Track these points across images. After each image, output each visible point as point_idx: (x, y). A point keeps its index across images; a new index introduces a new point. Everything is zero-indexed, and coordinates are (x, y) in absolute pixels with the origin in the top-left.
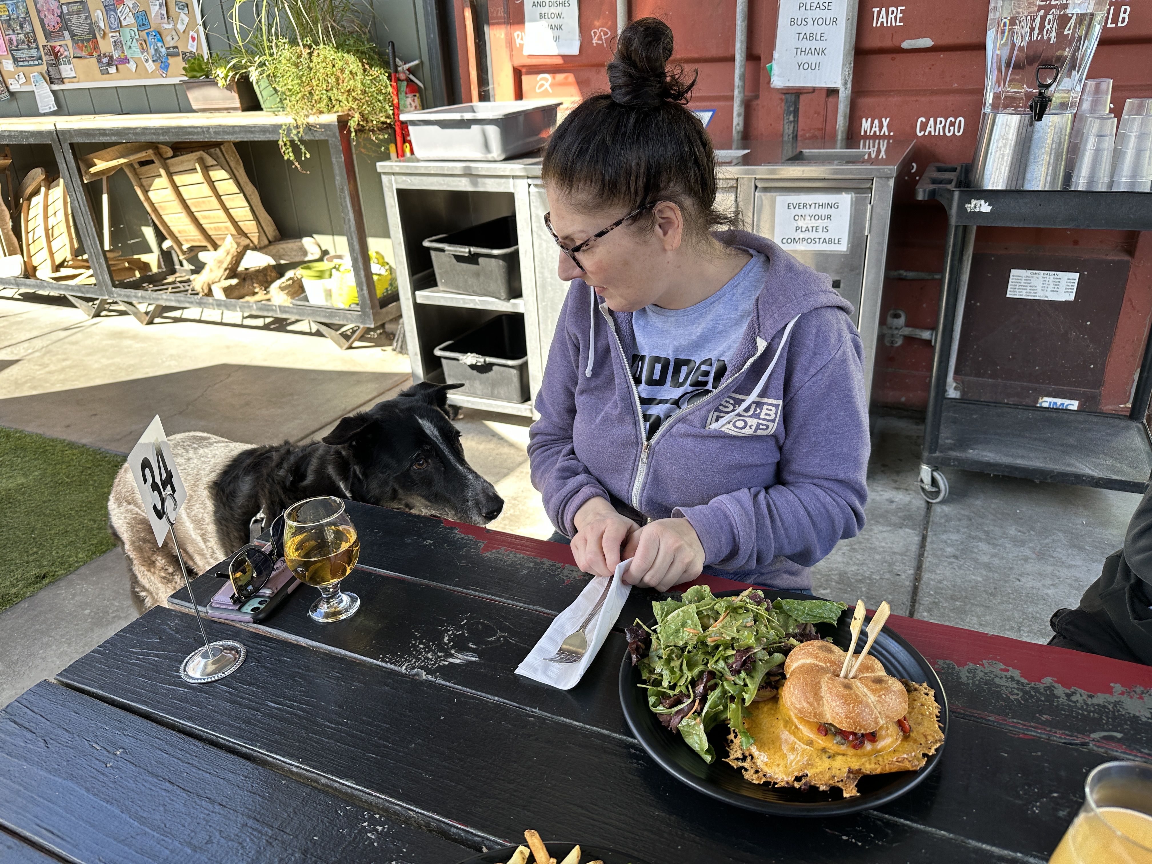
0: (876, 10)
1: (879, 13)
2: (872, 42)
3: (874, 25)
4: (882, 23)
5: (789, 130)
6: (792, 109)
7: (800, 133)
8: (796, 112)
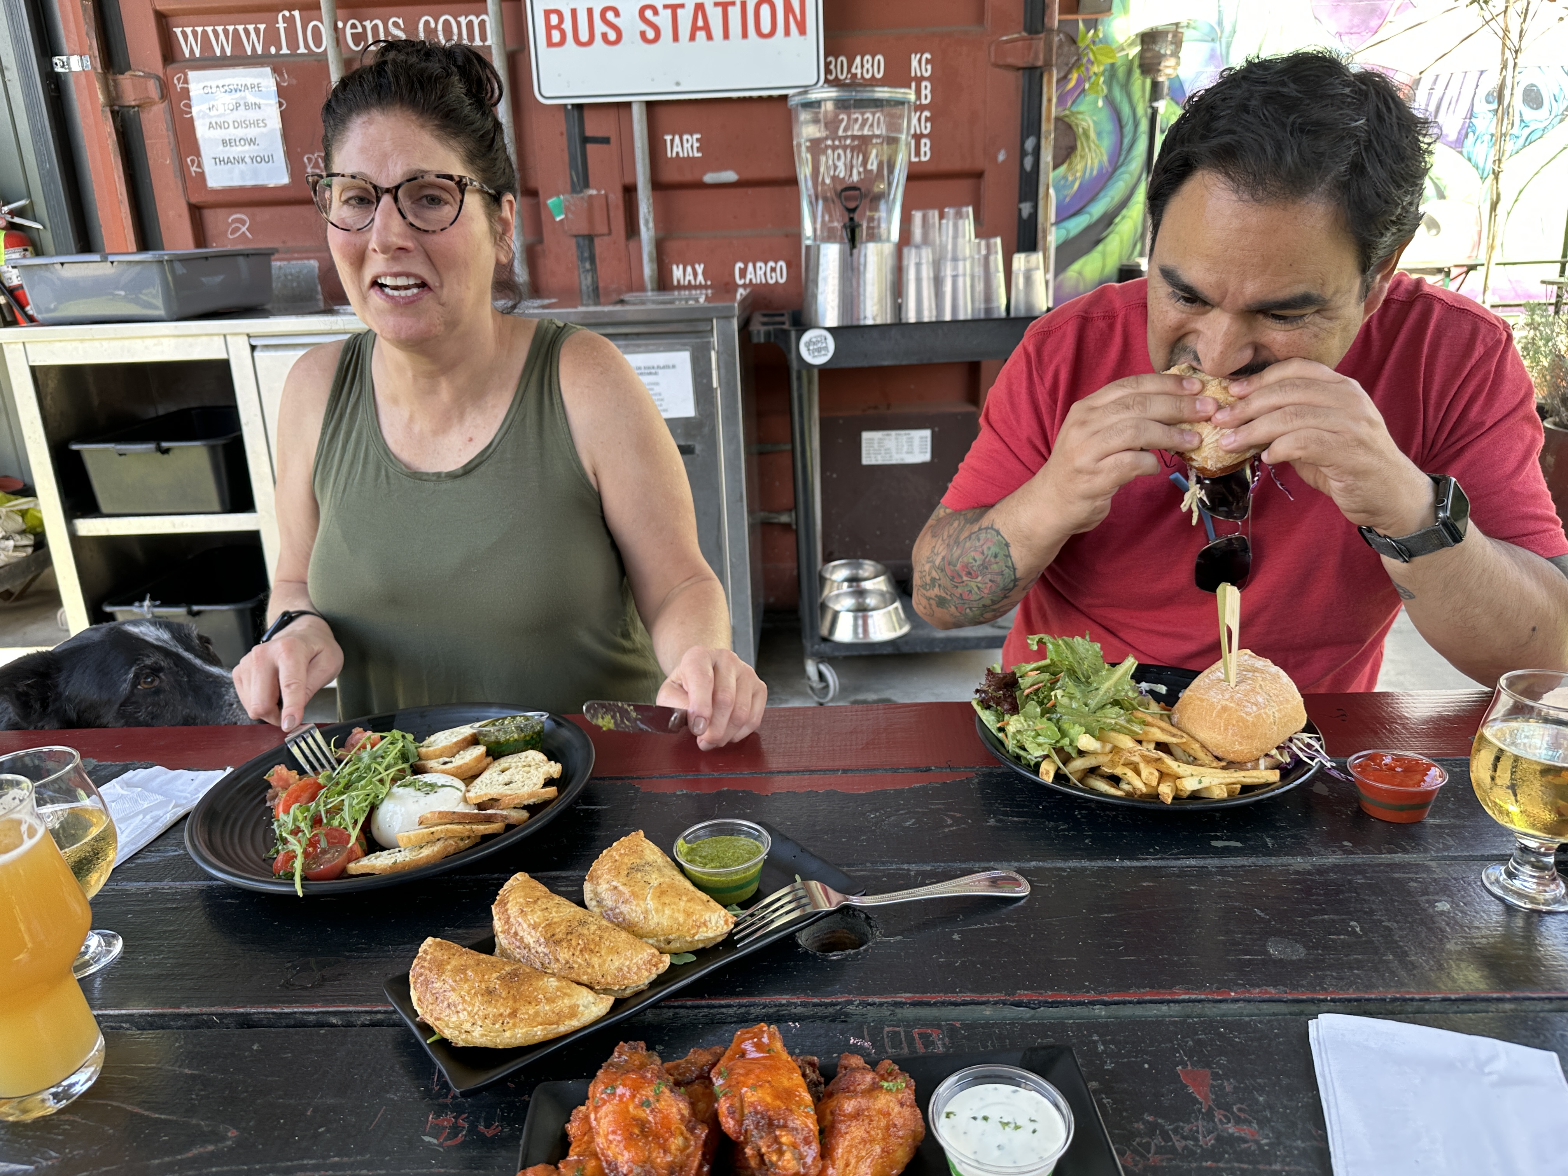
0: (668, 138)
1: (672, 141)
2: (670, 175)
3: (669, 155)
4: (678, 153)
5: (586, 281)
6: (586, 255)
7: (601, 285)
8: (592, 259)
